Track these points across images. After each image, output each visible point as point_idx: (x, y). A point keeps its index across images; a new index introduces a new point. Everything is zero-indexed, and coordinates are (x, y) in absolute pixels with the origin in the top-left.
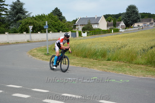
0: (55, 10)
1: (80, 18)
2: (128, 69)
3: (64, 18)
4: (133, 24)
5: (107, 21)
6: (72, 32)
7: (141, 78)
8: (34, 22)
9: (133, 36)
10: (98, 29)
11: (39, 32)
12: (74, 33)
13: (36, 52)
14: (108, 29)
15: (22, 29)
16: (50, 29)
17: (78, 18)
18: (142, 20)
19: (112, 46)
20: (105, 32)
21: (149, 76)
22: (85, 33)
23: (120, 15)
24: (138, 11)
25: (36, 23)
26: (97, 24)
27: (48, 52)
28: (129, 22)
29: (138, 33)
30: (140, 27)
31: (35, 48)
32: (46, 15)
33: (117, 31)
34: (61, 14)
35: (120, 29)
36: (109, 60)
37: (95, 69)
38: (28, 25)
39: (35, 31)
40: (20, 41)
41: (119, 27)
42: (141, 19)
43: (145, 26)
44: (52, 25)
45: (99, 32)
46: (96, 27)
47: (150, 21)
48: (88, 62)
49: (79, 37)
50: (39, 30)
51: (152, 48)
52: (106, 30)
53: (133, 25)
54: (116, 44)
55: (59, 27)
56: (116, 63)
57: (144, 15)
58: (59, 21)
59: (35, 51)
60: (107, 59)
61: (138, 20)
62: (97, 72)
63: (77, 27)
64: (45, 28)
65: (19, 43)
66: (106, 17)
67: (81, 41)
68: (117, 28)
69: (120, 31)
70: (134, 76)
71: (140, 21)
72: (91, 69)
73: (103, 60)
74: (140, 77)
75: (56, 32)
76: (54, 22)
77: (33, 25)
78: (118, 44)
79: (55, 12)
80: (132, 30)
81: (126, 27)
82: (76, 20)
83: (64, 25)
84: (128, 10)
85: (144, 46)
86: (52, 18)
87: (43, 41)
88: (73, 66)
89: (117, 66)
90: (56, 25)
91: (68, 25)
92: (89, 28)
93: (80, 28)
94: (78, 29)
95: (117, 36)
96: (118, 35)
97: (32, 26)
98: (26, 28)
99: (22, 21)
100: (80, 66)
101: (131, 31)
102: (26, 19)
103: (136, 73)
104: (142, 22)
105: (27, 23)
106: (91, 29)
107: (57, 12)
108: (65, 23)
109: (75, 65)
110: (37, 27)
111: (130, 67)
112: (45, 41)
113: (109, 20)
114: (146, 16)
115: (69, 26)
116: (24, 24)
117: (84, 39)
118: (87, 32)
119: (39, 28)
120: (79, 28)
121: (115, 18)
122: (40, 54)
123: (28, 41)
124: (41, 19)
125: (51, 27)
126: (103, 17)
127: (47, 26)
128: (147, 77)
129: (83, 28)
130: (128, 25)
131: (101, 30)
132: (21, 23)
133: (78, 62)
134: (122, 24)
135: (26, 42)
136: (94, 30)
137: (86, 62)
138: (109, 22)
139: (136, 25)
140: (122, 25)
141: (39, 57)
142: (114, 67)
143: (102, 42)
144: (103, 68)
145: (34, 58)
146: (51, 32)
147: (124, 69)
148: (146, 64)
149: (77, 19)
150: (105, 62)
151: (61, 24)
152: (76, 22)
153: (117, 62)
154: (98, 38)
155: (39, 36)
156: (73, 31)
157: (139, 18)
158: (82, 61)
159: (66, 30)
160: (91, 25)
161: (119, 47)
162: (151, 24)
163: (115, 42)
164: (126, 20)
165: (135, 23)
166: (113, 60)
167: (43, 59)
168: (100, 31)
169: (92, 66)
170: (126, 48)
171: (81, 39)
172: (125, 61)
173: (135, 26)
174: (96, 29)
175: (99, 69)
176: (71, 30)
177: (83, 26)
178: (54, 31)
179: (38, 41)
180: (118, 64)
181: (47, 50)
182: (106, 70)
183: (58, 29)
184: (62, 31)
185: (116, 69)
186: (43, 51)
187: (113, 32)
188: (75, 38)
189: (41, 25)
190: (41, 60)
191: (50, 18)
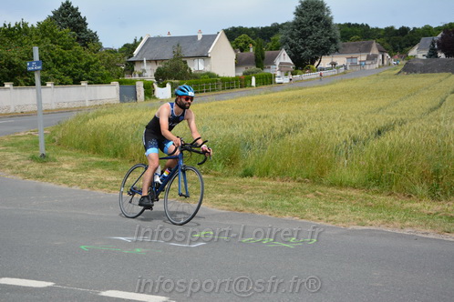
0: (61, 9)
1: (149, 39)
2: (310, 202)
3: (93, 37)
4: (317, 58)
5: (234, 48)
6: (121, 83)
7: (353, 230)
9: (318, 98)
10: (208, 73)
11: (7, 85)
12: (128, 88)
14: (240, 74)
16: (46, 74)
17: (142, 39)
18: (344, 46)
19: (256, 130)
20: (229, 84)
21: (376, 225)
22: (165, 86)
23: (276, 29)
24: (332, 18)
26: (205, 57)
27: (42, 150)
28: (302, 51)
29: (333, 86)
30: (338, 68)
32: (29, 26)
33: (267, 80)
34: (83, 22)
35: (278, 73)
36: (248, 174)
41: (274, 70)
42: (340, 43)
43: (353, 65)
44: (54, 61)
45: (211, 84)
46: (201, 67)
47: (367, 49)
49: (145, 99)
50: (7, 76)
51: (379, 133)
52: (233, 78)
53: (317, 63)
54: (267, 121)
55: (76, 67)
56: (270, 183)
57: (349, 29)
58: (78, 47)
60: (240, 172)
61: (333, 47)
62: (213, 215)
63: (137, 68)
64: (29, 69)
66: (233, 34)
68: (266, 71)
69: (277, 80)
70: (330, 224)
71: (337, 50)
73: (228, 176)
74: (350, 228)
75: (66, 84)
76: (58, 48)
78: (275, 123)
79: (64, 16)
80: (313, 77)
81: (296, 69)
82: (136, 44)
83: (96, 61)
84: (299, 13)
85: (356, 129)
86: (55, 39)
87: (22, 114)
89: (274, 192)
90: (67, 61)
91: (109, 61)
92: (177, 69)
93: (149, 72)
94: (140, 75)
95: (267, 96)
96: (272, 95)
101: (311, 79)
103: (336, 214)
104: (344, 52)
106: (185, 73)
107: (69, 18)
108: (98, 55)
111: (317, 195)
112: (29, 114)
113: (241, 44)
114: (356, 34)
115: (110, 65)
118: (172, 84)
119: (9, 68)
120: (144, 71)
121: (260, 40)
122: (13, 157)
125: (49, 68)
126: (224, 35)
127: (38, 64)
128: (372, 228)
129: (158, 70)
130: (302, 62)
131: (218, 77)
134: (284, 57)
136: (196, 76)
138: (242, 51)
139: (325, 62)
140: (282, 61)
141: (10, 167)
142: (266, 196)
143: (222, 117)
144: (231, 202)
146: (49, 84)
147: (297, 201)
148: (364, 186)
149: (138, 40)
150: (236, 180)
151: (84, 59)
152: (135, 53)
153: (274, 179)
154: (207, 105)
155: (7, 98)
156: (126, 82)
157: (333, 41)
159: (103, 77)
160: (185, 62)
161: (279, 131)
162: (372, 58)
163: (266, 117)
164: (295, 45)
165: (324, 54)
166: (261, 176)
167: (27, 175)
168: (213, 82)
170: (300, 135)
171: (152, 108)
172: (300, 178)
173: (322, 65)
174: (202, 75)
175: (218, 205)
176: (118, 77)
177: (158, 65)
178: (60, 79)
179: (6, 114)
180: (276, 187)
181: (38, 143)
182: (241, 207)
183: (75, 75)
184: (88, 79)
185: (271, 202)
186: (26, 149)
187: (253, 83)
188: (134, 104)
189: (16, 60)
190: (20, 178)
191: (47, 36)
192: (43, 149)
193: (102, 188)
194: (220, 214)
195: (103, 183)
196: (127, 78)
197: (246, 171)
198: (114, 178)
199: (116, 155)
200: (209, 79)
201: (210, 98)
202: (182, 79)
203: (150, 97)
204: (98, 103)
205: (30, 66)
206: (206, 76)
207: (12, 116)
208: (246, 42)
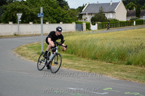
1: (89, 4)
3: (66, 4)
5: (126, 8)
6: (76, 23)
8: (23, 9)
10: (114, 19)
11: (31, 23)
12: (79, 25)
13: (26, 50)
14: (129, 20)
15: (7, 17)
16: (46, 19)
17: (86, 4)
19: (134, 44)
20: (123, 24)
22: (95, 25)
25: (26, 9)
26: (113, 12)
31: (25, 45)
33: (141, 23)
36: (129, 64)
37: (109, 76)
38: (16, 12)
39: (25, 20)
40: (3, 35)
44: (49, 14)
45: (115, 24)
46: (111, 17)
48: (98, 65)
50: (30, 19)
52: (125, 22)
56: (139, 68)
58: (59, 8)
59: (25, 48)
60: (126, 62)
62: (112, 81)
63: (84, 17)
64: (39, 16)
65: (2, 36)
67: (90, 36)
68: (141, 19)
72: (103, 75)
73: (120, 64)
75: (54, 23)
76: (51, 8)
77: (23, 13)
78: (143, 42)
82: (83, 7)
83: (66, 14)
87: (36, 35)
88: (78, 70)
89: (141, 72)
90: (55, 14)
91: (72, 14)
92: (100, 17)
93: (89, 18)
94: (85, 20)
96: (142, 29)
97: (21, 14)
98: (13, 16)
99: (7, 6)
100: (87, 71)
102: (13, 4)
105: (15, 9)
106: (104, 19)
108: (67, 11)
109: (81, 69)
110: (28, 15)
112: (39, 35)
113: (130, 7)
115: (72, 15)
116: (9, 11)
117: (93, 34)
118: (97, 23)
119: (31, 16)
120: (87, 18)
121: (139, 5)
122: (31, 52)
123: (15, 35)
124: (34, 4)
125: (47, 16)
126: (122, 3)
127: (42, 14)
129: (92, 18)
131: (118, 21)
132: (5, 9)
133: (84, 66)
135: (12, 36)
136: (108, 21)
137: (96, 65)
138: (130, 9)
141: (30, 56)
142: (137, 74)
143: (119, 39)
144: (121, 75)
145: (22, 58)
146: (47, 23)
149: (84, 5)
150: (124, 66)
151: (61, 13)
152: (83, 10)
153: (142, 67)
154: (113, 33)
155: (30, 28)
156: (79, 23)
158: (90, 64)
159: (69, 21)
160: (104, 15)
163: (139, 39)
166: (135, 65)
169: (104, 72)
171: (89, 34)
174: (111, 20)
175: (115, 77)
176: (75, 20)
177: (93, 16)
178: (51, 21)
179: (30, 35)
180: (142, 70)
181: (41, 47)
182: (126, 78)
183: (58, 19)
184: (63, 21)
185: (139, 77)
186: (36, 49)
187: (135, 24)
188: (82, 32)
189: (34, 13)
190: (33, 61)
191: (47, 3)
192: (43, 49)
193: (66, 67)
194: (116, 80)
195: (66, 65)
196: (79, 21)
197: (128, 62)
198: (71, 63)
199: (72, 53)
200: (114, 22)
201: (115, 30)
202: (103, 22)
203: (88, 29)
204: (66, 31)
205: (39, 15)
206: (113, 21)
207: (32, 36)
208: (132, 6)
